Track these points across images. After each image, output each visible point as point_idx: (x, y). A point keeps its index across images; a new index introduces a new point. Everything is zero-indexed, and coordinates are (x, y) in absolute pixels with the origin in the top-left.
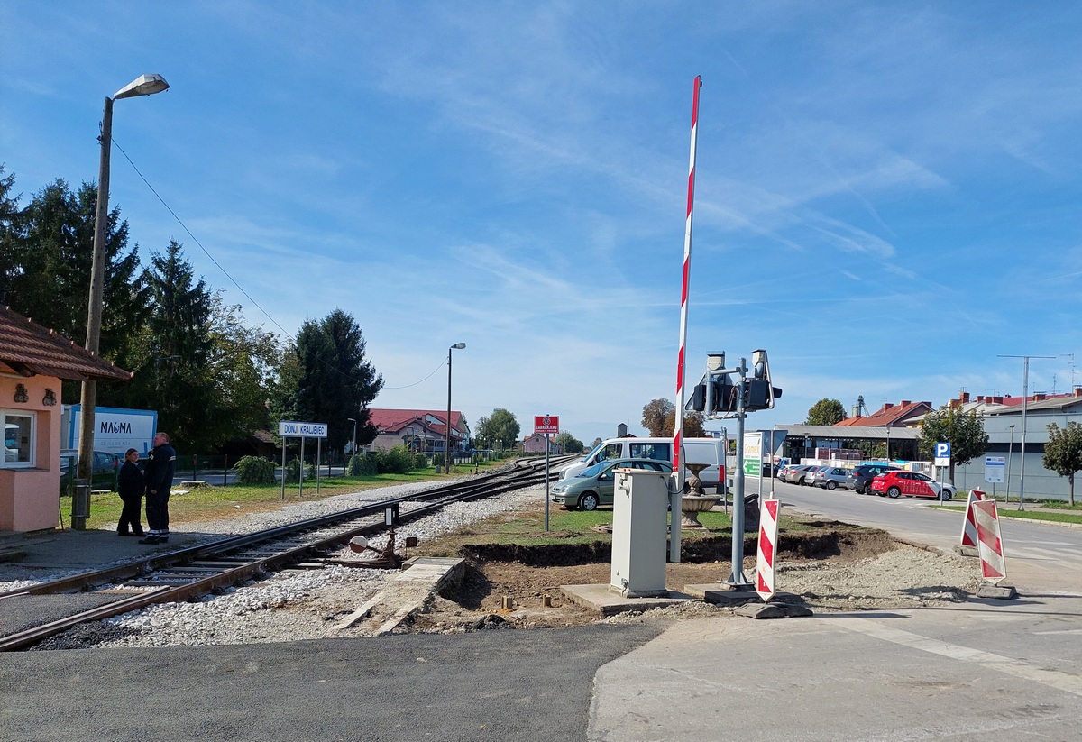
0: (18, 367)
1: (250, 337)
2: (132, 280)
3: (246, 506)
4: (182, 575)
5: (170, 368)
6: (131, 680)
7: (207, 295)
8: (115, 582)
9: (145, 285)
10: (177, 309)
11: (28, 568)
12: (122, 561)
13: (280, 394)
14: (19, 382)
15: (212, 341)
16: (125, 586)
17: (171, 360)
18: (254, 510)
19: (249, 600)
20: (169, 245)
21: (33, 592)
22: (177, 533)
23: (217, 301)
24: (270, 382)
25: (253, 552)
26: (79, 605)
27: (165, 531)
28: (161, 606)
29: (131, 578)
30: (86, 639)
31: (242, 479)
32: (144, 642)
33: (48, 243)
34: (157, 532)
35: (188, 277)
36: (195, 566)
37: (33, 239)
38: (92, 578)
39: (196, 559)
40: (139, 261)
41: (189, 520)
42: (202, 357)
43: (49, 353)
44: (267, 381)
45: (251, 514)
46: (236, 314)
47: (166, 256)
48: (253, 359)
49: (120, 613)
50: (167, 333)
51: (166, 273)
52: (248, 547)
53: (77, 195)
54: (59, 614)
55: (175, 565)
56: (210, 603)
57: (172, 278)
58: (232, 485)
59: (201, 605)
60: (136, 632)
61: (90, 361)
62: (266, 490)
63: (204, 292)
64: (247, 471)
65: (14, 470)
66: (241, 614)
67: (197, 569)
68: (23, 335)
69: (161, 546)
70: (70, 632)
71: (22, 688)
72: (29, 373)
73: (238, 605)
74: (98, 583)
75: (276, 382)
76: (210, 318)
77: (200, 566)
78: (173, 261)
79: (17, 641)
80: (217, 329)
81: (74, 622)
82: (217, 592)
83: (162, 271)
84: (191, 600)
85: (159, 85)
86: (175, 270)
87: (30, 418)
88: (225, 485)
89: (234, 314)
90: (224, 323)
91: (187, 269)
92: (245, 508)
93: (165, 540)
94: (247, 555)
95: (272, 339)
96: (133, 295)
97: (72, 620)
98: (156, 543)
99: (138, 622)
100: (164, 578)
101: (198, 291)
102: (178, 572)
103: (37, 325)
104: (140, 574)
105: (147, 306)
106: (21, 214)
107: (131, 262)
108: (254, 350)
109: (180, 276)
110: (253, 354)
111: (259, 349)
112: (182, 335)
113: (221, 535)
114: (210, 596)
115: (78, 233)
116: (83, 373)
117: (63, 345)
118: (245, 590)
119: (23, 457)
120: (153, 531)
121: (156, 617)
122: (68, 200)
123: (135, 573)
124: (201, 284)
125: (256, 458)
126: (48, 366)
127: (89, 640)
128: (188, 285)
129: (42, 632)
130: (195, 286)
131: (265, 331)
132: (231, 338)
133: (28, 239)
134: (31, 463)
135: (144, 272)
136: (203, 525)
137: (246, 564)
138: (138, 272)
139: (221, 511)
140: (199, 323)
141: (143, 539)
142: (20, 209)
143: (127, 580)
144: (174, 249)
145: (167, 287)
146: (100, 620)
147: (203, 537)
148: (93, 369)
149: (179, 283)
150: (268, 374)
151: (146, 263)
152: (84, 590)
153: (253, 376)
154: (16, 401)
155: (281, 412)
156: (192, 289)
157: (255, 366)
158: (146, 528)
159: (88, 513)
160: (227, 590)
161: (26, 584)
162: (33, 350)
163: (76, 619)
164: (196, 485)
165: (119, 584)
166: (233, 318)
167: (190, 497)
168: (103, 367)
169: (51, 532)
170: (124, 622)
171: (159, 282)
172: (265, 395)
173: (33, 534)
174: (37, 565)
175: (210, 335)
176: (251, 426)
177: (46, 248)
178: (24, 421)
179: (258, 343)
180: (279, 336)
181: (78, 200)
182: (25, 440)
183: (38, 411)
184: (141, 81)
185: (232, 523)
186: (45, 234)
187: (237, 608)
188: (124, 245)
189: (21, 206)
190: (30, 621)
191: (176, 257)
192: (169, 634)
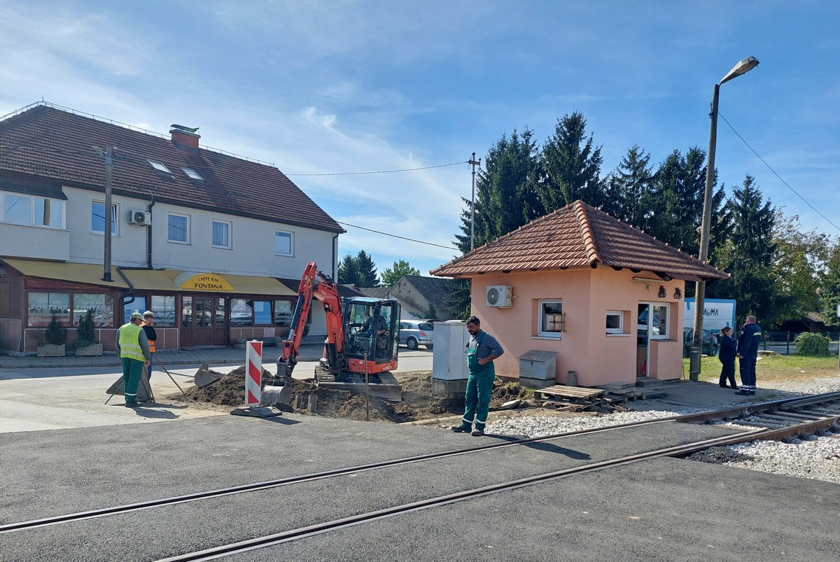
0: (662, 275)
1: (805, 239)
2: (720, 208)
3: (810, 372)
4: (770, 420)
5: (744, 269)
6: (758, 494)
7: (773, 212)
8: (726, 420)
9: (728, 211)
10: (750, 224)
11: (669, 403)
12: (727, 406)
13: (830, 283)
14: (661, 285)
15: (775, 246)
16: (733, 423)
17: (744, 263)
18: (817, 375)
19: (833, 449)
20: (745, 179)
21: (680, 420)
22: (760, 389)
23: (779, 215)
24: (820, 273)
25: (824, 409)
26: (709, 434)
27: (753, 387)
28: (764, 442)
29: (736, 418)
30: (719, 458)
31: (802, 350)
32: (758, 467)
33: (669, 192)
34: (748, 387)
35: (758, 200)
36: (780, 415)
37: (660, 192)
38: (711, 415)
39: (780, 410)
40: (724, 195)
41: (767, 380)
42: (767, 259)
43: (679, 265)
44: (818, 273)
45: (816, 379)
46: (794, 223)
47: (743, 188)
48: (808, 256)
49: (737, 443)
50: (743, 243)
51: (743, 200)
52: (819, 405)
53: (685, 158)
54: (699, 438)
55: (765, 412)
56: (800, 446)
57: (747, 202)
58: (794, 355)
59: (794, 446)
60: (752, 459)
61: (703, 267)
62: (824, 359)
63: (770, 209)
64: (805, 344)
65: (658, 340)
66: (828, 458)
67: (782, 418)
68: (664, 254)
69: (751, 397)
70: (708, 451)
71: (690, 484)
72: (668, 279)
73: (823, 451)
74: (714, 420)
75: (826, 273)
76: (774, 228)
77: (783, 415)
78: (748, 190)
79: (678, 451)
80: (780, 236)
81: (710, 445)
82: (803, 438)
83: (740, 198)
84: (785, 441)
85: (753, 63)
86: (749, 197)
87: (666, 307)
88: (788, 354)
89: (792, 223)
90: (784, 231)
91: (758, 194)
92: (809, 374)
93: (753, 393)
94: (819, 411)
95: (824, 239)
96: (720, 219)
97: (708, 443)
98: (747, 395)
99: (751, 451)
100: (759, 422)
101: (766, 210)
102: (768, 418)
103: (671, 247)
104: (741, 417)
105: (729, 225)
106: (653, 178)
107: (720, 195)
108: (808, 249)
109: (753, 201)
110: (807, 252)
111: (813, 248)
112: (753, 244)
113: (795, 393)
114: (798, 440)
115: (685, 183)
116: (699, 276)
117: (686, 258)
118: (826, 439)
119: (662, 332)
120: (745, 386)
121: (762, 449)
122: (680, 162)
123: (739, 416)
124: (768, 204)
125: (812, 334)
126: (679, 273)
127: (721, 459)
128: (758, 206)
129: (692, 449)
130: (763, 206)
131: (818, 233)
132: (790, 242)
133: (657, 193)
134: (667, 336)
135: (728, 202)
136: (779, 384)
137: (823, 418)
138: (723, 203)
139: (792, 375)
140: (766, 233)
141: (738, 391)
142: (653, 175)
143: (733, 419)
144: (749, 181)
145: (743, 210)
146: (725, 446)
147: (781, 394)
148: (705, 273)
149: (751, 206)
150: (820, 267)
151: (729, 195)
152: (707, 423)
153: (806, 270)
154: (660, 297)
155: (830, 297)
156: (761, 208)
157: (809, 262)
158: (739, 383)
159: (700, 371)
160: (811, 437)
161: (671, 414)
162: (670, 263)
163: (710, 443)
164: (768, 354)
165: (728, 422)
166: (791, 226)
167: (765, 363)
168: (711, 271)
169: (678, 381)
170: (741, 450)
171: (738, 208)
172: (817, 284)
173: (668, 382)
174: (675, 402)
175: (773, 241)
176: (804, 309)
177: (667, 197)
178: (663, 309)
179: (811, 243)
180: (830, 236)
181: (686, 161)
182: (663, 322)
183: (671, 303)
184: (739, 65)
185: (802, 384)
186: (666, 188)
187: (824, 453)
188: (715, 185)
189: (653, 173)
190: (683, 439)
191: (750, 187)
192: (776, 465)
